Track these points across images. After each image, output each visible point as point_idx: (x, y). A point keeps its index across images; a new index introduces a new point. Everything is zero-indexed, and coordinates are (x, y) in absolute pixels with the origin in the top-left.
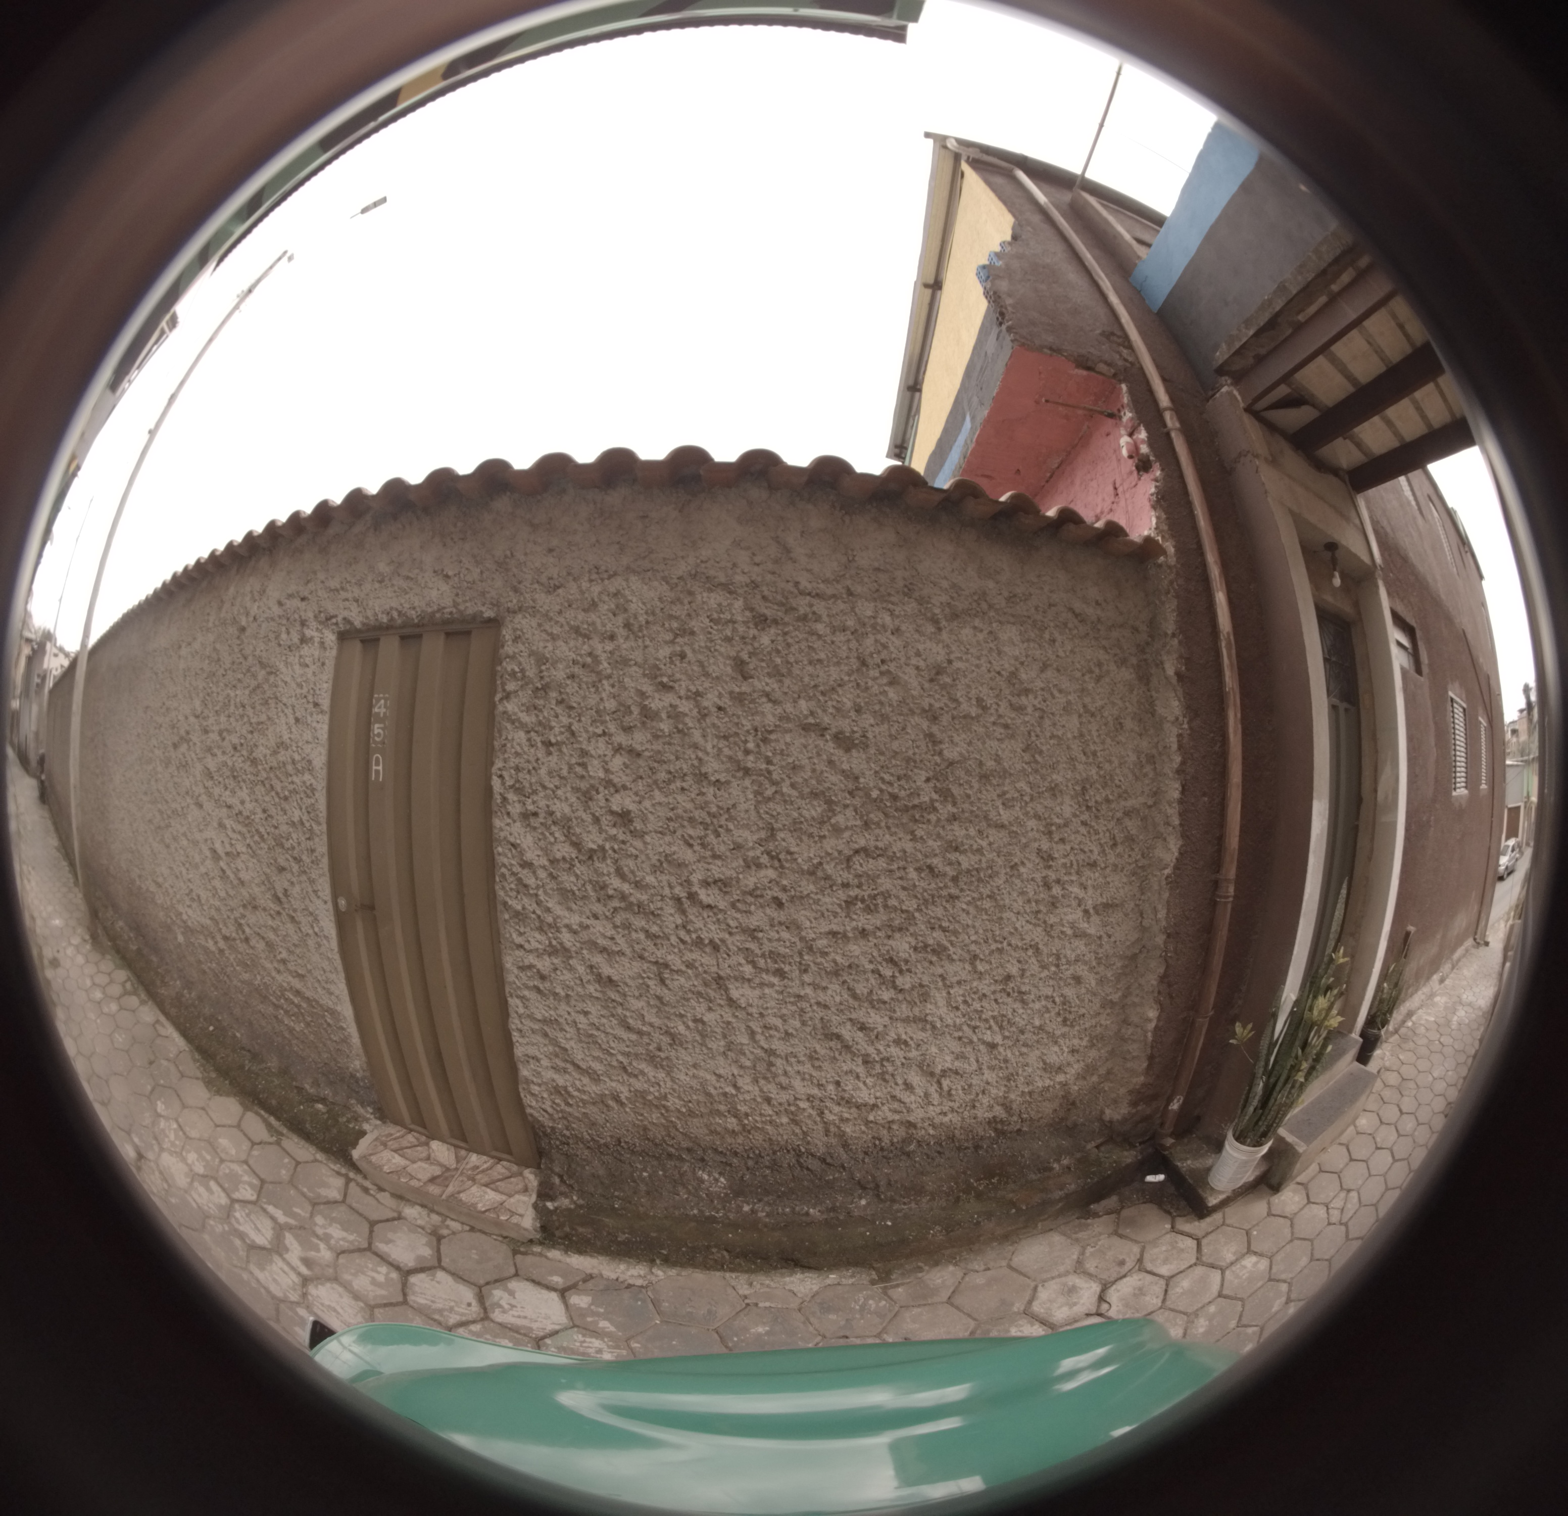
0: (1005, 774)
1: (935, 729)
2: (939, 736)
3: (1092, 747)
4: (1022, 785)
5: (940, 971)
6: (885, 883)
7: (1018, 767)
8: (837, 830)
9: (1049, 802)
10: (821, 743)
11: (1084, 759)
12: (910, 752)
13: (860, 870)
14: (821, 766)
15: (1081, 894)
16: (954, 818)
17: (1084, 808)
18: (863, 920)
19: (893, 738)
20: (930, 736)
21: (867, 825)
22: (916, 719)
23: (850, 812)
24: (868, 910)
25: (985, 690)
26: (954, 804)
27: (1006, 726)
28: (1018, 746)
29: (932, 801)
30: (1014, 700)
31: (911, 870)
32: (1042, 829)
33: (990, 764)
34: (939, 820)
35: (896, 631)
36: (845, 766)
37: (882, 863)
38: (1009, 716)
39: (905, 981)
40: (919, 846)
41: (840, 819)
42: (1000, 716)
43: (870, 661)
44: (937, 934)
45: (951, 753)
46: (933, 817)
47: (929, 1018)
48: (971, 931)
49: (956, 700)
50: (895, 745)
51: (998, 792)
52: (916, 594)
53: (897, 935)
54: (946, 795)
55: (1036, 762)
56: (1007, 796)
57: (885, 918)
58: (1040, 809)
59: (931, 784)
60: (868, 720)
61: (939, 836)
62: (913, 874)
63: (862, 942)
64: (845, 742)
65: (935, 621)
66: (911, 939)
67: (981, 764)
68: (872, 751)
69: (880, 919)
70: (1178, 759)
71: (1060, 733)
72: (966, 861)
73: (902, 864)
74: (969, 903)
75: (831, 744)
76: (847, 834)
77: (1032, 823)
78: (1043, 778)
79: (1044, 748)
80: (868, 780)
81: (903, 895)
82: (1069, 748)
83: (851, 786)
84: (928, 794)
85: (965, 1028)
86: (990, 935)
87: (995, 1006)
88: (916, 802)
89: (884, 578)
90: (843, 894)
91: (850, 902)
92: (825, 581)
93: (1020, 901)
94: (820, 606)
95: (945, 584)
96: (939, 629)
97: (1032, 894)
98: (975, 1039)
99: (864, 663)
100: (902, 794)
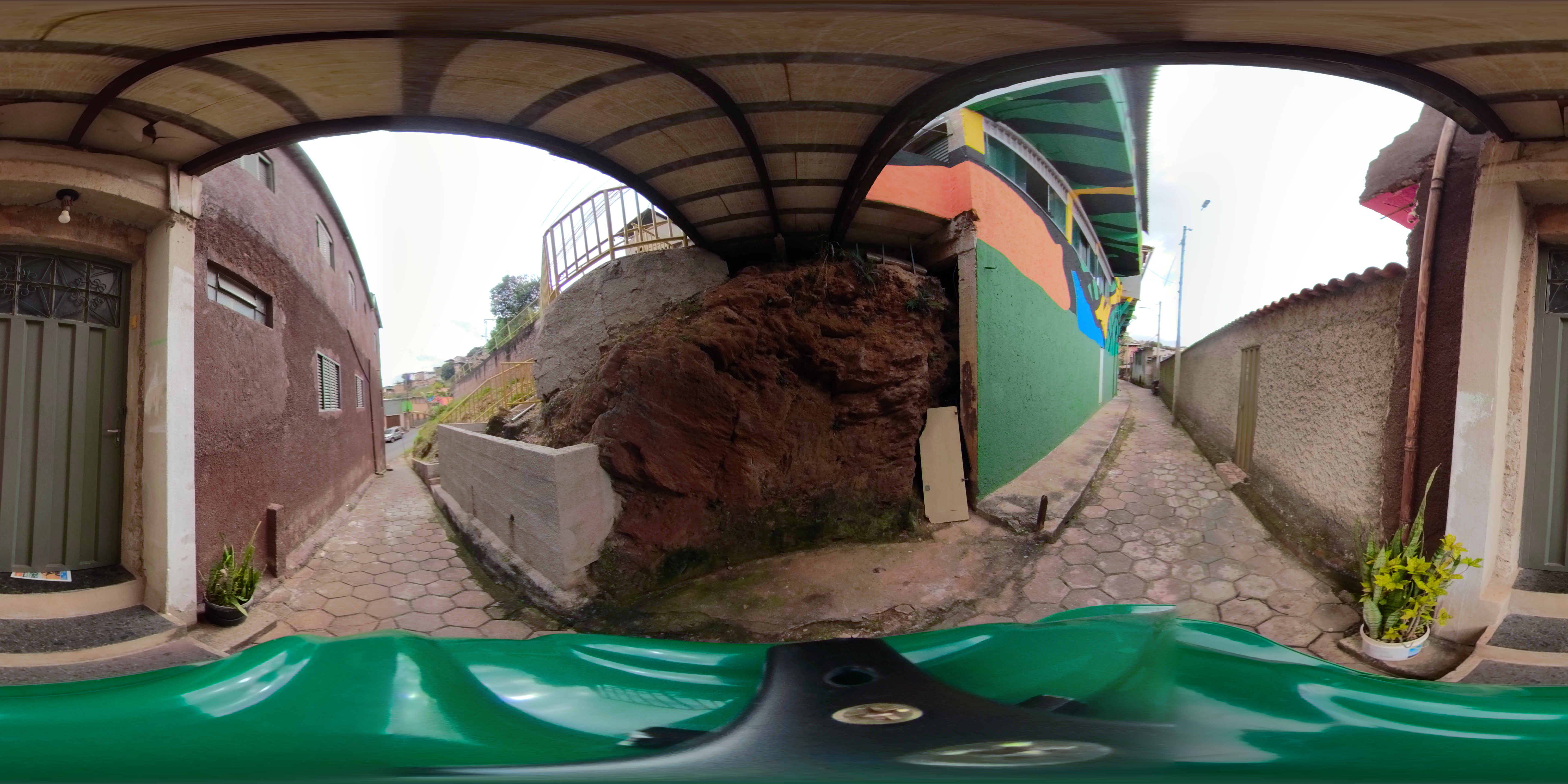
1: (1317, 363)
2: (1318, 365)
5: (1316, 438)
6: (1306, 407)
7: (1336, 373)
13: (1302, 402)
17: (1359, 389)
18: (1301, 416)
20: (1316, 365)
22: (1314, 361)
23: (1301, 386)
26: (1320, 385)
27: (1334, 360)
29: (1315, 384)
30: (1338, 351)
32: (1343, 395)
35: (1312, 336)
36: (1301, 375)
37: (1305, 401)
39: (1308, 438)
40: (1312, 397)
41: (1299, 388)
42: (1333, 357)
44: (1315, 425)
45: (1320, 370)
46: (1315, 389)
47: (1312, 453)
48: (1323, 428)
50: (1310, 368)
51: (1331, 381)
52: (1317, 324)
53: (1308, 423)
54: (1318, 382)
55: (1342, 371)
56: (1333, 383)
57: (1305, 417)
58: (1342, 388)
59: (1316, 379)
60: (1305, 361)
61: (1316, 395)
62: (1311, 405)
64: (1301, 368)
65: (1319, 331)
66: (1310, 425)
67: (1327, 373)
68: (1305, 370)
71: (1351, 361)
72: (1322, 404)
73: (1309, 401)
74: (1322, 417)
76: (1300, 392)
77: (1340, 393)
79: (1345, 366)
80: (1304, 378)
81: (1309, 411)
83: (1301, 379)
84: (1315, 382)
85: (1321, 462)
86: (1327, 430)
87: (1329, 458)
88: (1312, 384)
89: (1311, 321)
90: (1299, 408)
91: (1300, 411)
92: (1300, 326)
93: (1336, 421)
94: (1299, 334)
95: (1324, 318)
96: (1321, 333)
97: (1339, 419)
98: (1324, 468)
99: (1305, 347)
100: (1310, 382)
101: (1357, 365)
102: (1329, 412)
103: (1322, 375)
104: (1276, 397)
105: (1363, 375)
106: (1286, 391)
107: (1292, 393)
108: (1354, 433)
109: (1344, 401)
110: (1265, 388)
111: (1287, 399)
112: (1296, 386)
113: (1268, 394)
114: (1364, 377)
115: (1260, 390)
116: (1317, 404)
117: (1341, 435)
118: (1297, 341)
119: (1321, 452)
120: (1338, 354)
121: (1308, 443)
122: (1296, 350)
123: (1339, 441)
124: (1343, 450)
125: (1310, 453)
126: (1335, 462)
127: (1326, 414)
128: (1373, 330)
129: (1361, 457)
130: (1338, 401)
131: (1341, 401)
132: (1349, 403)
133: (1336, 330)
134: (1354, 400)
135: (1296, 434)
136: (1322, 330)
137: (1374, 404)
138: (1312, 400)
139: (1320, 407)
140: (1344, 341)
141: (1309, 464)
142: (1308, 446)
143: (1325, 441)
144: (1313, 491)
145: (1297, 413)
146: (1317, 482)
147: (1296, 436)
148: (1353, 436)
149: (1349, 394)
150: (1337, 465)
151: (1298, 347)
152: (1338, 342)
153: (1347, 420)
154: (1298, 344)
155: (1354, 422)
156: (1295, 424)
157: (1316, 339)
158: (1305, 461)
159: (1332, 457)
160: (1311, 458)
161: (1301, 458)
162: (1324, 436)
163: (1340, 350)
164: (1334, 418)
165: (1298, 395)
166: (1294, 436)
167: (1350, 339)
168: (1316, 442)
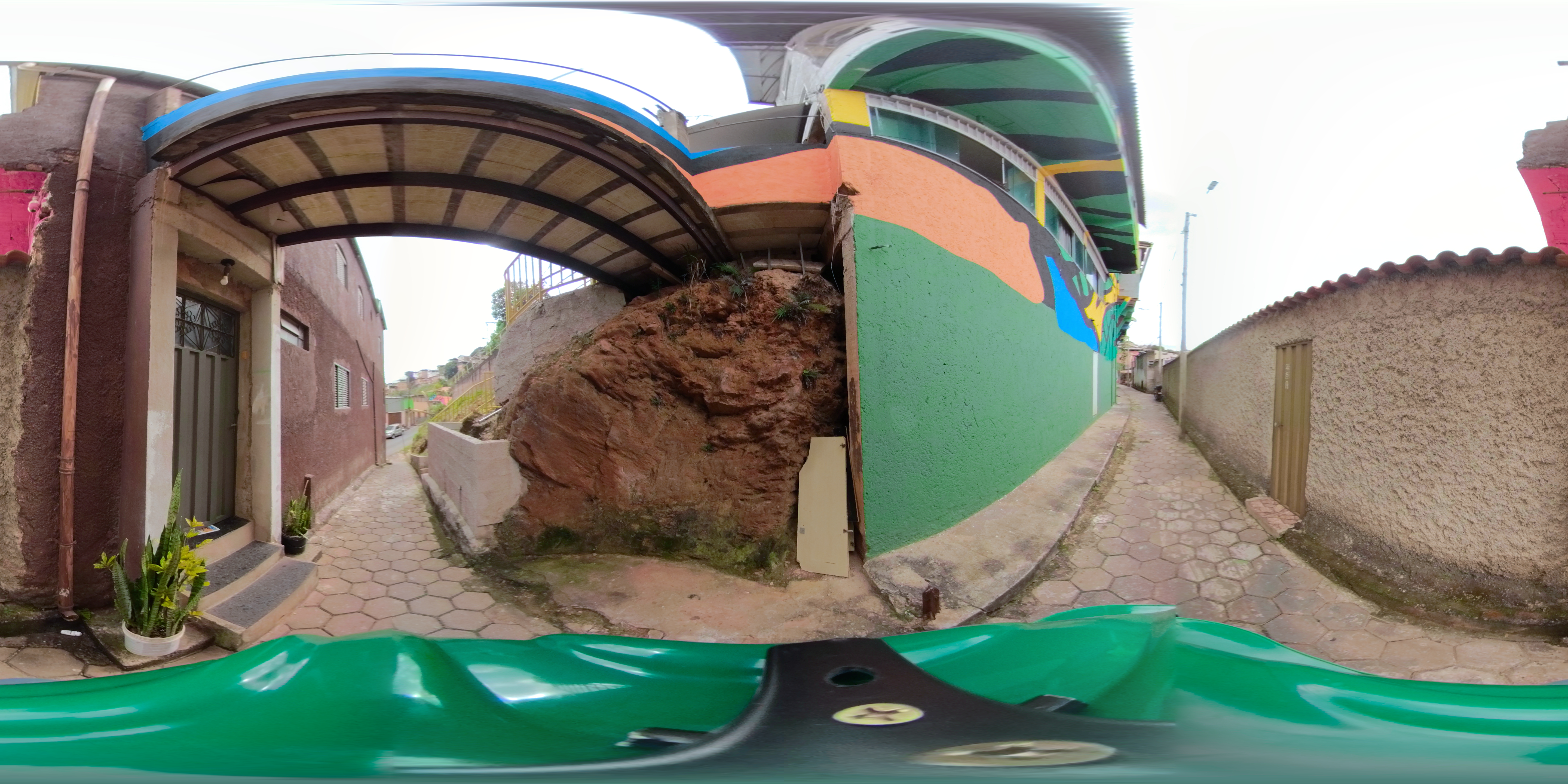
1: (1436, 366)
2: (1437, 369)
3: (1528, 373)
4: (1480, 392)
5: (1439, 475)
6: (1414, 431)
7: (1477, 383)
10: (1393, 374)
13: (1405, 424)
14: (1392, 383)
15: (1521, 453)
16: (1444, 406)
17: (1521, 406)
18: (1406, 445)
20: (1433, 369)
22: (1428, 362)
23: (1402, 400)
26: (1444, 399)
27: (1471, 363)
28: (1478, 372)
29: (1433, 398)
30: (1478, 351)
31: (1425, 426)
32: (1492, 414)
35: (1422, 326)
36: (1400, 383)
37: (1413, 422)
38: (1473, 358)
39: (1423, 476)
40: (1427, 416)
41: (1398, 403)
42: (1468, 359)
43: (1410, 340)
44: (1437, 457)
45: (1442, 377)
46: (1434, 405)
47: (1434, 496)
48: (1454, 460)
50: (1419, 374)
51: (1466, 395)
52: (1431, 309)
53: (1420, 454)
54: (1440, 395)
55: (1488, 380)
56: (1471, 397)
57: (1414, 445)
58: (1490, 405)
59: (1434, 390)
60: (1410, 363)
61: (1436, 413)
62: (1426, 429)
64: (1400, 373)
65: (1438, 319)
66: (1425, 457)
67: (1457, 382)
68: (1410, 376)
69: (1412, 445)
71: (1504, 366)
72: (1449, 426)
73: (1421, 423)
74: (1452, 446)
75: (1396, 374)
76: (1401, 409)
77: (1487, 411)
79: (1493, 374)
80: (1408, 388)
81: (1421, 437)
83: (1403, 390)
84: (1432, 394)
85: (1454, 507)
86: (1463, 464)
87: (1470, 501)
88: (1426, 397)
89: (1419, 304)
90: (1399, 433)
91: (1402, 437)
92: (1396, 311)
93: (1480, 450)
94: (1394, 321)
95: (1446, 301)
96: (1441, 322)
97: (1485, 448)
98: (1459, 515)
99: (1408, 341)
100: (1421, 394)
101: (1516, 374)
102: (1467, 438)
103: (1446, 385)
104: (1349, 415)
105: (1528, 387)
106: (1370, 408)
107: (1382, 410)
108: (1519, 465)
109: (1494, 423)
110: (1325, 400)
111: (1371, 417)
112: (1391, 399)
113: (1331, 410)
114: (1529, 389)
115: (1314, 402)
116: (1437, 427)
117: (1492, 470)
118: (1391, 332)
119: (1452, 494)
120: (1479, 354)
121: (1422, 483)
122: (1390, 346)
123: (1488, 478)
124: (1498, 488)
125: (1429, 496)
126: (1483, 505)
127: (1459, 442)
128: (1540, 328)
129: (1531, 493)
130: (1482, 423)
131: (1489, 423)
132: (1505, 425)
133: (1473, 320)
134: (1513, 421)
135: (1395, 470)
136: (1443, 319)
137: (1550, 425)
138: (1428, 421)
139: (1446, 431)
140: (1489, 337)
141: (1428, 511)
142: (1424, 487)
143: (1459, 479)
144: (1440, 545)
145: (1397, 441)
146: (1446, 532)
147: (1395, 473)
148: (1515, 469)
149: (1504, 412)
150: (1486, 509)
151: (1393, 340)
152: (1478, 338)
153: (1503, 448)
154: (1392, 336)
155: (1516, 450)
156: (1392, 456)
157: (1431, 331)
158: (1418, 507)
159: (1475, 499)
160: (1431, 504)
161: (1408, 503)
162: (1457, 473)
163: (1482, 350)
164: (1477, 447)
165: (1396, 413)
166: (1391, 473)
167: (1500, 335)
168: (1439, 482)
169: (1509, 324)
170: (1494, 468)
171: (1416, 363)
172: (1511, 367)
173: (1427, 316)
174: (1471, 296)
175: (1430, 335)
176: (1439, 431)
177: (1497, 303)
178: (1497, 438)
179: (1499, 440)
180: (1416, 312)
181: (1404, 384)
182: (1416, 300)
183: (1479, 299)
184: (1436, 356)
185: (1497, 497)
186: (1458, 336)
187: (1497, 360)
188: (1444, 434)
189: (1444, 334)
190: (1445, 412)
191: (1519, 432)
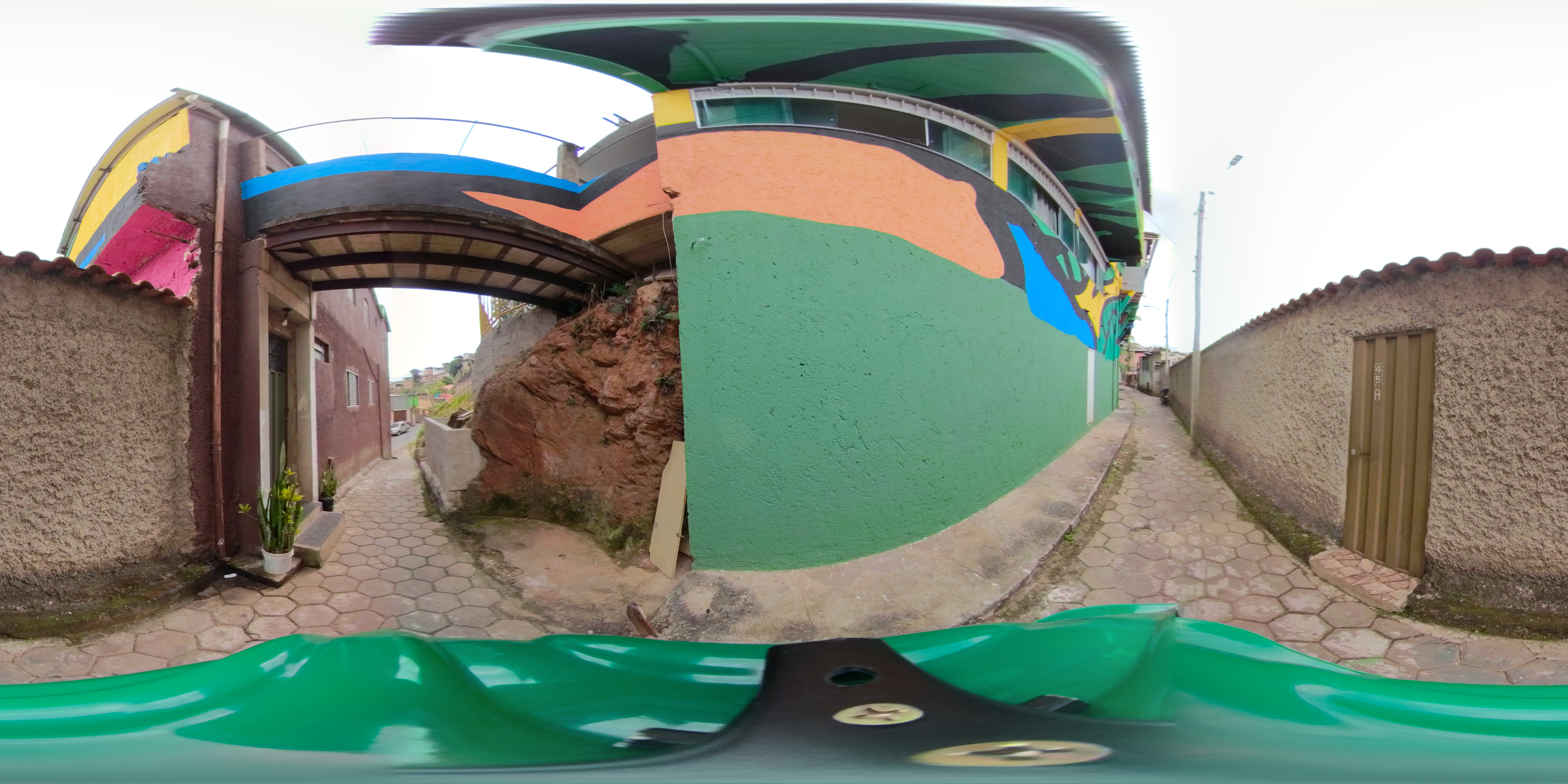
0: (104, 399)
1: (71, 379)
2: (73, 382)
3: (146, 388)
4: (112, 404)
5: (77, 489)
6: (49, 449)
7: (110, 396)
8: (26, 425)
9: (125, 412)
10: (18, 385)
11: (141, 393)
12: (60, 390)
13: (37, 443)
14: (18, 396)
15: (143, 453)
16: (80, 419)
18: (39, 466)
19: (52, 383)
21: (39, 422)
22: (63, 375)
23: (32, 417)
24: (41, 461)
25: (95, 362)
26: (80, 413)
27: (105, 378)
28: (110, 387)
29: (69, 411)
30: (109, 367)
31: (60, 443)
33: (97, 395)
34: (73, 420)
35: (55, 334)
36: (30, 396)
37: (47, 440)
38: (106, 373)
40: (64, 432)
41: (27, 420)
42: (102, 374)
43: (42, 348)
44: (75, 472)
45: (78, 390)
46: (70, 419)
47: (74, 511)
48: (91, 471)
49: (81, 366)
50: (52, 386)
52: (65, 318)
53: (55, 473)
54: (76, 409)
55: (119, 394)
57: (49, 465)
58: (121, 416)
59: (69, 404)
60: (40, 375)
61: (73, 427)
62: (61, 445)
63: (38, 476)
64: (29, 385)
65: (73, 330)
67: (92, 395)
68: (42, 389)
69: (47, 465)
70: (188, 394)
72: (86, 439)
73: (56, 440)
74: (89, 458)
75: (23, 386)
76: (30, 427)
77: (117, 422)
78: (122, 401)
80: (40, 402)
81: (57, 454)
82: (134, 388)
83: (32, 405)
84: (67, 409)
85: (93, 516)
86: (100, 472)
87: (107, 505)
88: (62, 412)
89: (50, 310)
90: (28, 454)
91: (32, 458)
92: (22, 311)
93: (114, 456)
94: (19, 323)
95: (79, 313)
96: (75, 334)
97: (119, 454)
98: (99, 521)
99: (39, 349)
100: (56, 408)
112: (16, 415)
118: (15, 335)
119: (92, 504)
120: (111, 371)
121: (59, 502)
122: (14, 351)
123: (121, 480)
124: (129, 486)
125: (67, 513)
126: (118, 504)
127: (97, 453)
128: (151, 352)
129: (150, 484)
130: (114, 432)
131: (119, 431)
132: (131, 432)
133: (105, 338)
134: (137, 428)
135: (26, 497)
136: (77, 331)
137: (160, 427)
138: (64, 437)
139: (83, 444)
140: (118, 355)
141: (68, 529)
142: (61, 506)
143: (97, 487)
144: (83, 556)
145: (25, 464)
146: (87, 542)
147: (26, 500)
148: (141, 467)
149: (131, 421)
150: (121, 507)
151: (20, 345)
152: (109, 355)
153: (131, 452)
154: (18, 340)
155: (140, 451)
156: (21, 482)
157: (66, 342)
158: (58, 527)
159: (111, 501)
160: (71, 520)
161: (46, 527)
162: (94, 482)
163: (113, 367)
164: (111, 454)
165: (23, 431)
166: (20, 502)
167: (126, 355)
168: (78, 495)
169: (133, 346)
170: (124, 469)
171: (48, 374)
172: (135, 383)
173: (61, 324)
174: (102, 314)
175: (64, 345)
176: (76, 445)
177: (123, 326)
178: (127, 444)
179: (128, 445)
180: (47, 318)
181: (35, 398)
182: (47, 303)
183: (109, 319)
184: (72, 368)
185: (129, 494)
186: (92, 351)
187: (124, 377)
188: (81, 447)
189: (80, 346)
190: (82, 426)
191: (142, 436)
